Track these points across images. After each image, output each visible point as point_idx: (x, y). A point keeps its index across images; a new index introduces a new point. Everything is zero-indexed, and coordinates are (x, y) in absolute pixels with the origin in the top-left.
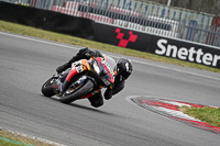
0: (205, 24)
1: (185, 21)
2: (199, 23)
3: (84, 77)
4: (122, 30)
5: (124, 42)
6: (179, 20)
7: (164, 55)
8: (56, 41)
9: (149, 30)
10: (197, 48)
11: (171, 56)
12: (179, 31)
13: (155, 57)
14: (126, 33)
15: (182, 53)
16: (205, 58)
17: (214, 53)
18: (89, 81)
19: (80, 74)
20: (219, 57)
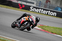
0: (44, 2)
1: (38, 1)
2: (42, 2)
3: (27, 22)
4: (20, 4)
5: (21, 7)
6: (36, 1)
7: (32, 11)
8: (2, 7)
9: (28, 4)
10: (41, 9)
11: (34, 11)
12: (36, 4)
14: (21, 5)
15: (37, 10)
16: (44, 12)
17: (46, 10)
18: (29, 24)
19: (25, 22)
20: (48, 12)
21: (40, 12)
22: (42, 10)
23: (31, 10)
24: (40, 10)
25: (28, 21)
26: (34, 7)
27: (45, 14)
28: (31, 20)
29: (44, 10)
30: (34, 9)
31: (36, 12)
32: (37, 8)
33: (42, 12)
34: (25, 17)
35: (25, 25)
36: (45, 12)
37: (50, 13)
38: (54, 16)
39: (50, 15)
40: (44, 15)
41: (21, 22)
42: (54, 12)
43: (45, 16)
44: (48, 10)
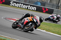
3: (31, 23)
7: (12, 6)
13: (10, 6)
17: (26, 5)
18: (33, 25)
19: (29, 22)
20: (28, 6)
21: (20, 7)
22: (22, 5)
23: (11, 4)
24: (20, 4)
25: (33, 22)
26: (14, 2)
27: (25, 8)
28: (35, 21)
29: (24, 4)
30: (14, 3)
31: (16, 6)
32: (17, 3)
33: (22, 7)
34: (28, 18)
35: (29, 26)
36: (25, 7)
37: (30, 8)
38: (34, 10)
39: (30, 9)
40: (23, 10)
41: (24, 23)
42: (33, 6)
43: (25, 10)
44: (28, 5)
